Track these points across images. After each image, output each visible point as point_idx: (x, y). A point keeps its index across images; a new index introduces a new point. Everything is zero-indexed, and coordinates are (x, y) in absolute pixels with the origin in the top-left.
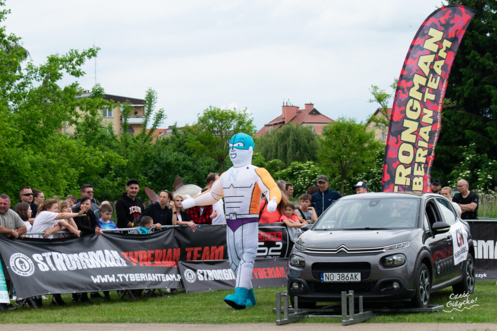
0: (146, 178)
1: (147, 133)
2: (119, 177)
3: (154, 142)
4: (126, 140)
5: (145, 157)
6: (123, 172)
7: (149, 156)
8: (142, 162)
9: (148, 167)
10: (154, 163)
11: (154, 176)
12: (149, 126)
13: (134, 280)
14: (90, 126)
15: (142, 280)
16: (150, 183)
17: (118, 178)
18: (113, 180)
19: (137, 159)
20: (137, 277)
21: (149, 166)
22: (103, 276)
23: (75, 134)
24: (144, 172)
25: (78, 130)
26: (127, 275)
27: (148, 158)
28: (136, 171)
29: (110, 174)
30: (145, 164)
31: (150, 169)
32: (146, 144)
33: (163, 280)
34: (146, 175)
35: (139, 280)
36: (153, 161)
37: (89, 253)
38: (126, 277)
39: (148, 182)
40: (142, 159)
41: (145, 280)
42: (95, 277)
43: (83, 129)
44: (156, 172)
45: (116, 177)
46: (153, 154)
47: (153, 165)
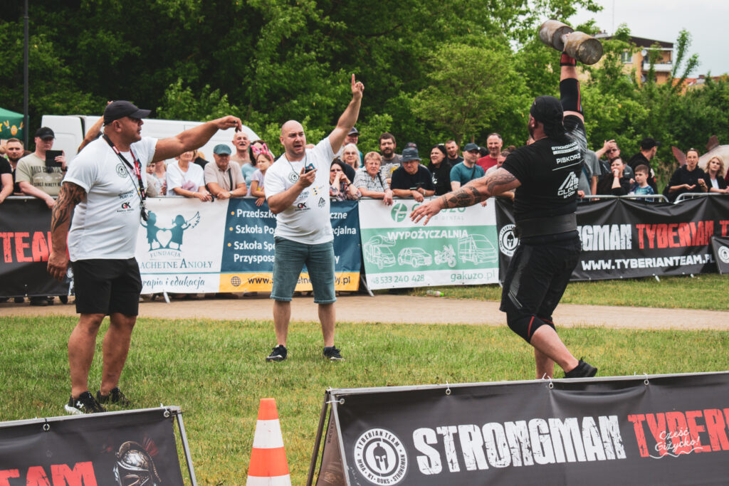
0: (672, 136)
1: (675, 83)
2: (639, 134)
3: (683, 93)
4: (650, 90)
5: (671, 110)
6: (645, 128)
7: (676, 109)
8: (668, 117)
9: (674, 122)
10: (682, 119)
11: (681, 134)
12: (679, 75)
13: (636, 267)
14: (609, 72)
15: (647, 266)
16: (676, 142)
17: (638, 136)
18: (631, 138)
19: (662, 112)
20: (640, 263)
21: (676, 121)
22: (596, 262)
23: (589, 81)
24: (670, 128)
25: (594, 77)
26: (628, 260)
27: (674, 112)
28: (660, 128)
29: (629, 131)
30: (671, 119)
31: (678, 125)
32: (673, 95)
33: (681, 264)
34: (671, 132)
35: (644, 266)
36: (680, 116)
37: (594, 226)
38: (626, 263)
39: (674, 140)
40: (668, 113)
41: (651, 266)
42: (587, 262)
43: (600, 75)
44: (684, 129)
45: (635, 134)
46: (682, 107)
47: (680, 120)
